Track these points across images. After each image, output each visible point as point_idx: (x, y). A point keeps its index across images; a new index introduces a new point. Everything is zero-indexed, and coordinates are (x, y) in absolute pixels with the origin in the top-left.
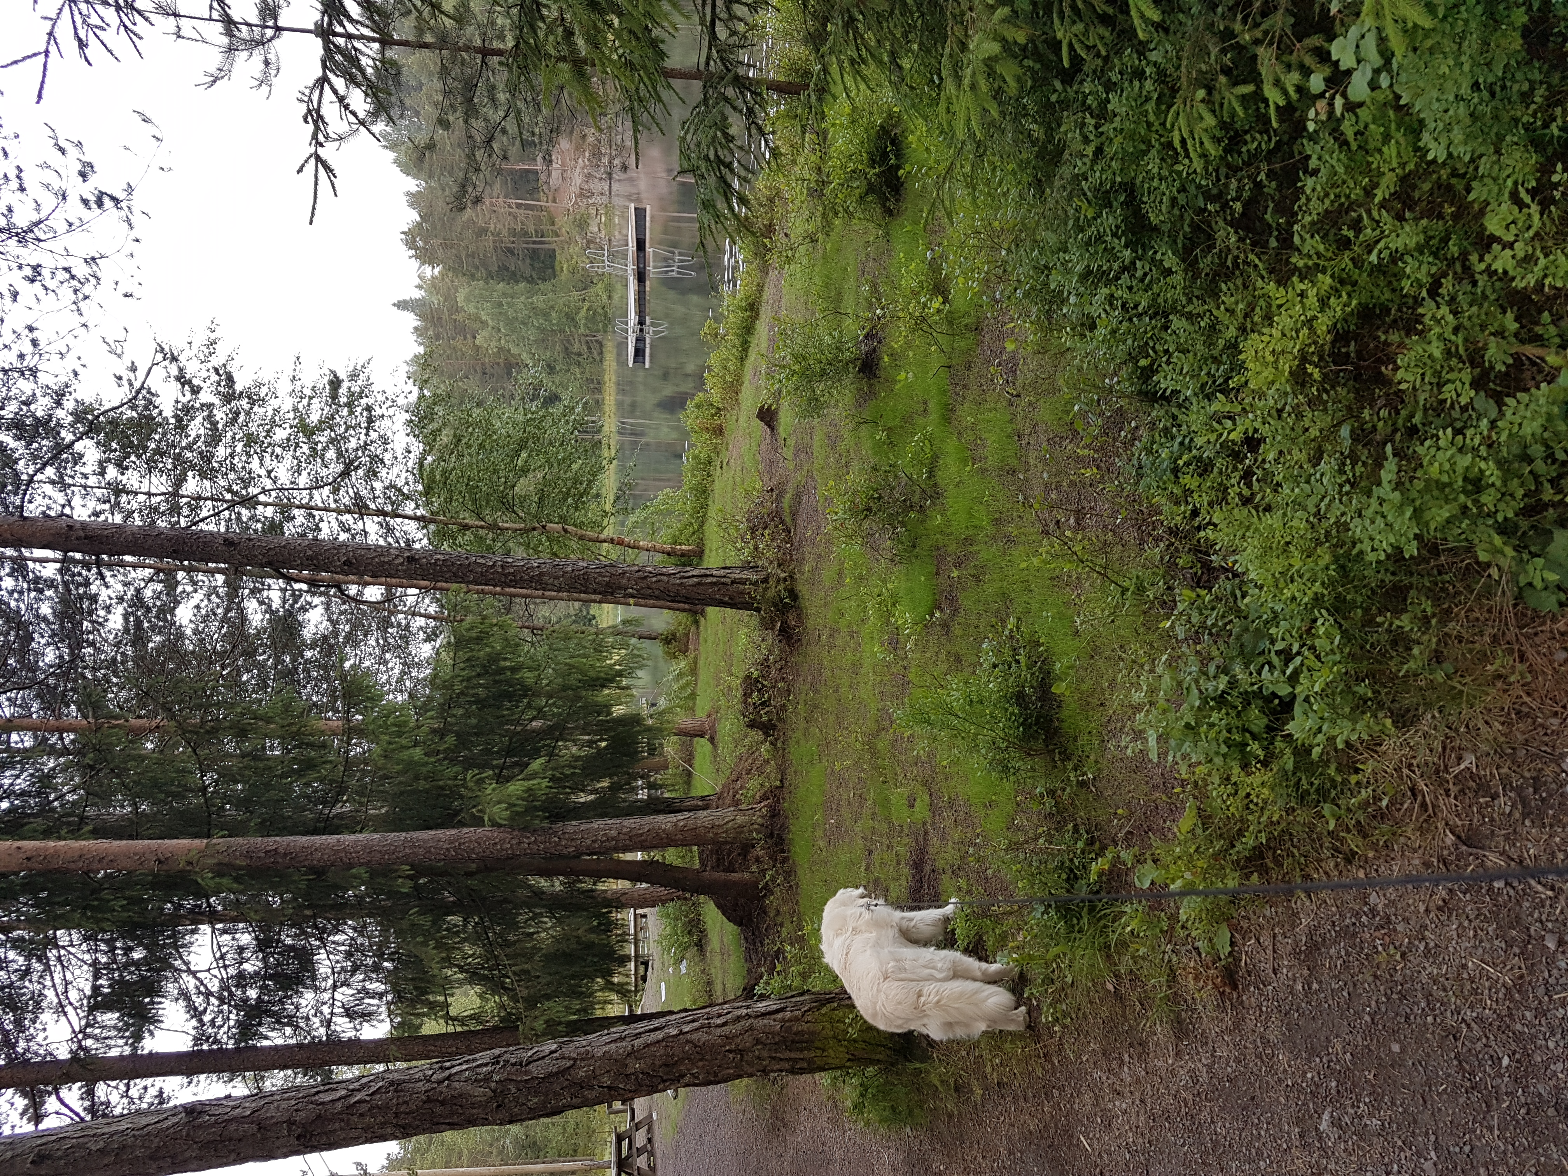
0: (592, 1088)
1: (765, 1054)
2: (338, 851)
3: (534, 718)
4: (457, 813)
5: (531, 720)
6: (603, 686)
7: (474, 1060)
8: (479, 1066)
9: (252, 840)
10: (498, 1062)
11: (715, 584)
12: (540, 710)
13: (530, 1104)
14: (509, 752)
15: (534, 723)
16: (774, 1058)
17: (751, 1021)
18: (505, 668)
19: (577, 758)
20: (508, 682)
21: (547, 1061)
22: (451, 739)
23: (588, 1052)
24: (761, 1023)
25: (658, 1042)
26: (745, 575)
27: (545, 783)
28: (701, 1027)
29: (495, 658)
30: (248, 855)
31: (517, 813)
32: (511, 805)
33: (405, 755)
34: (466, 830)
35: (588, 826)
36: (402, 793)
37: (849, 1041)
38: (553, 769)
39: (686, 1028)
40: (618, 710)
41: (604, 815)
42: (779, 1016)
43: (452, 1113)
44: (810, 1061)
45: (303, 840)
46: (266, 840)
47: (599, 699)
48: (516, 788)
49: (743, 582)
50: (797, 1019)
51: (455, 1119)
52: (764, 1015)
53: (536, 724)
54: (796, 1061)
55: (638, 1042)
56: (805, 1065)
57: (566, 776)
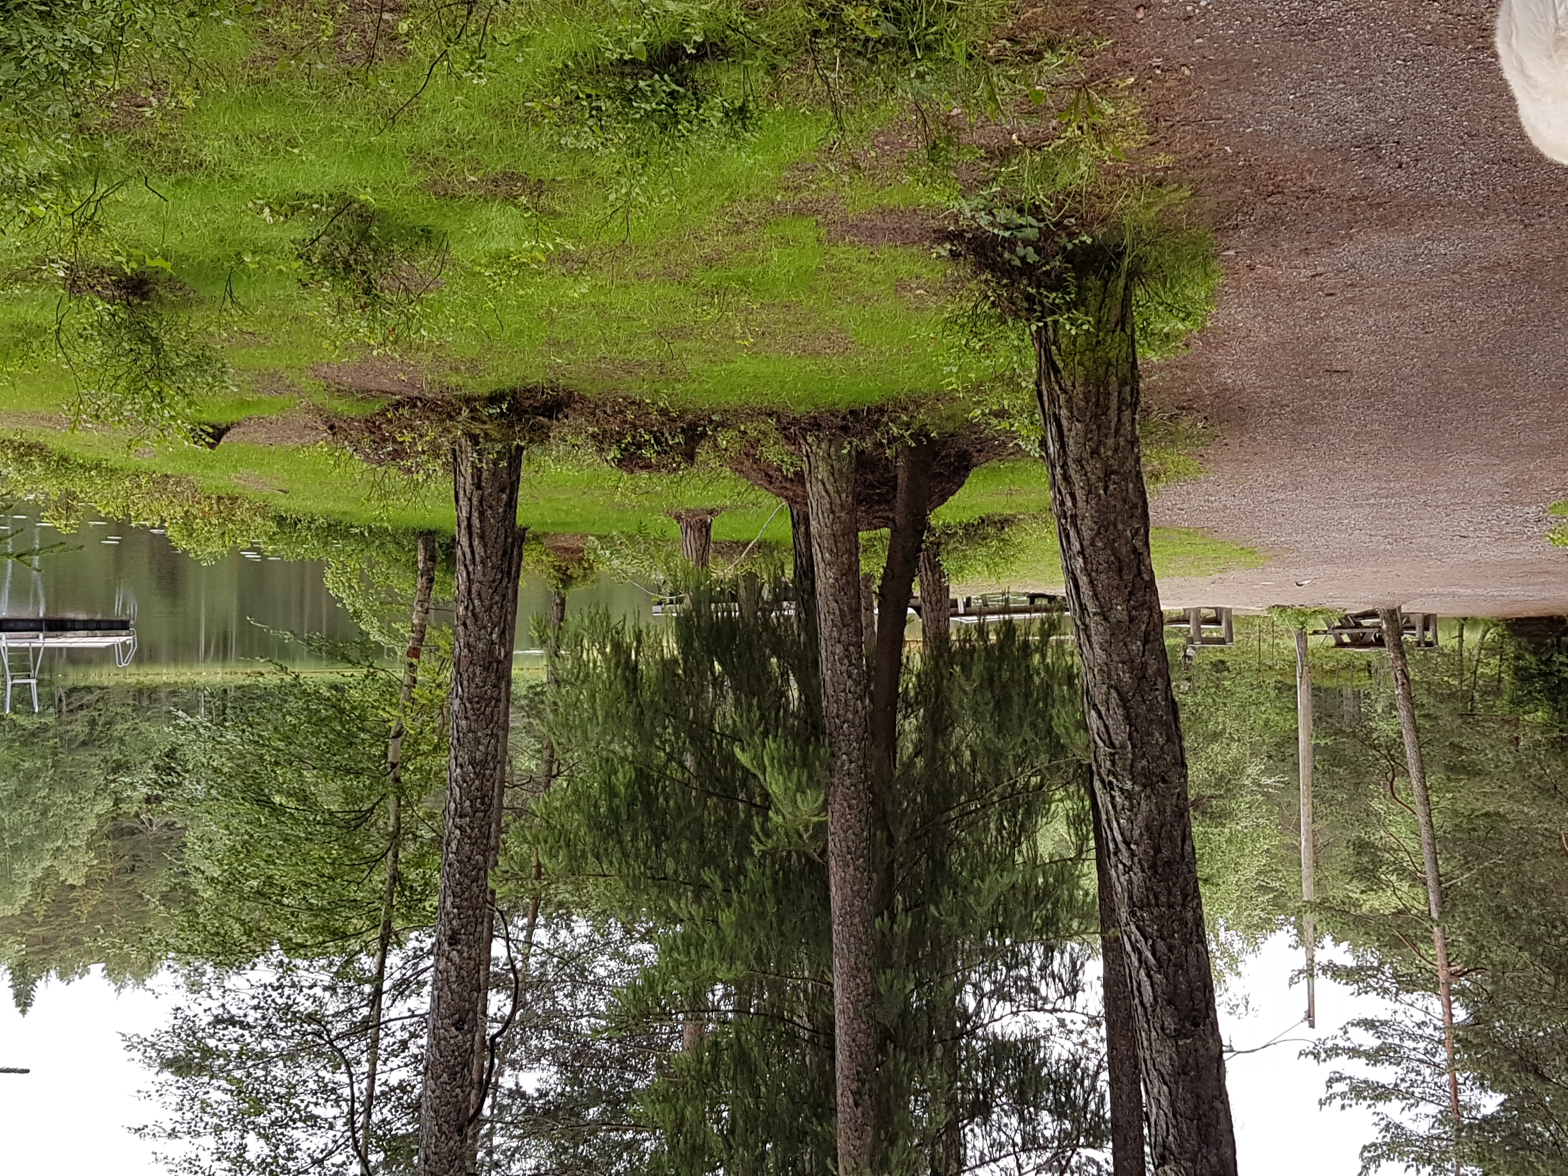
0: (1144, 665)
1: (1111, 442)
2: (856, 1010)
3: (681, 764)
4: (810, 861)
5: (684, 767)
6: (635, 669)
7: (1107, 813)
8: (1114, 807)
9: (840, 1126)
10: (1110, 783)
11: (482, 514)
12: (670, 757)
13: (1161, 741)
14: (729, 796)
15: (688, 764)
16: (1117, 430)
17: (1070, 462)
18: (610, 809)
19: (738, 703)
20: (631, 803)
21: (1110, 722)
22: (708, 875)
23: (1100, 670)
24: (1072, 448)
25: (1091, 582)
26: (467, 469)
27: (770, 744)
28: (1076, 526)
29: (595, 824)
30: (859, 1130)
31: (810, 778)
32: (800, 789)
33: (730, 934)
34: (831, 845)
35: (828, 684)
36: (782, 934)
37: (1099, 330)
38: (752, 734)
39: (1076, 547)
40: (670, 646)
41: (816, 662)
42: (1065, 423)
43: (1171, 838)
44: (1123, 383)
45: (841, 1057)
46: (840, 1108)
47: (653, 673)
48: (775, 784)
49: (478, 473)
50: (1069, 400)
51: (1177, 834)
52: (1063, 446)
53: (689, 761)
54: (1121, 401)
55: (1092, 609)
56: (1128, 388)
57: (762, 717)
